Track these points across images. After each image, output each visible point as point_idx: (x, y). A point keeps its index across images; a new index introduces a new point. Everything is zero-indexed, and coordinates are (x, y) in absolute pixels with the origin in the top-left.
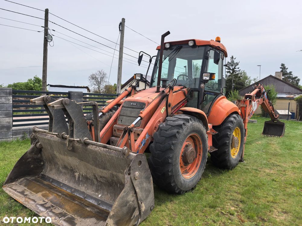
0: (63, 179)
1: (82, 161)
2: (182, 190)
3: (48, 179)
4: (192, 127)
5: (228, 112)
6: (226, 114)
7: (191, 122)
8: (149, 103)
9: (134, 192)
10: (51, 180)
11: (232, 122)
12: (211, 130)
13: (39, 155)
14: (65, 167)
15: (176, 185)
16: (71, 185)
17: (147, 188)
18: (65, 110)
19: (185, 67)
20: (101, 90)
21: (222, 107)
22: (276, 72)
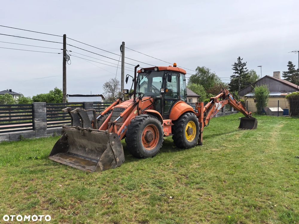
0: (80, 153)
1: (89, 140)
2: (144, 156)
3: (72, 154)
4: (149, 121)
5: (182, 112)
6: (181, 113)
7: (148, 118)
8: (127, 108)
9: (112, 151)
10: (73, 154)
11: (185, 118)
12: (170, 123)
13: (66, 141)
14: (81, 146)
15: (140, 153)
16: (84, 155)
17: (119, 150)
18: (79, 114)
19: (161, 82)
20: (115, 97)
21: (179, 109)
22: (274, 72)
